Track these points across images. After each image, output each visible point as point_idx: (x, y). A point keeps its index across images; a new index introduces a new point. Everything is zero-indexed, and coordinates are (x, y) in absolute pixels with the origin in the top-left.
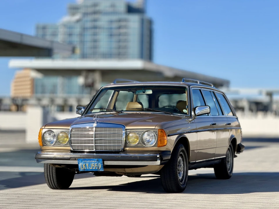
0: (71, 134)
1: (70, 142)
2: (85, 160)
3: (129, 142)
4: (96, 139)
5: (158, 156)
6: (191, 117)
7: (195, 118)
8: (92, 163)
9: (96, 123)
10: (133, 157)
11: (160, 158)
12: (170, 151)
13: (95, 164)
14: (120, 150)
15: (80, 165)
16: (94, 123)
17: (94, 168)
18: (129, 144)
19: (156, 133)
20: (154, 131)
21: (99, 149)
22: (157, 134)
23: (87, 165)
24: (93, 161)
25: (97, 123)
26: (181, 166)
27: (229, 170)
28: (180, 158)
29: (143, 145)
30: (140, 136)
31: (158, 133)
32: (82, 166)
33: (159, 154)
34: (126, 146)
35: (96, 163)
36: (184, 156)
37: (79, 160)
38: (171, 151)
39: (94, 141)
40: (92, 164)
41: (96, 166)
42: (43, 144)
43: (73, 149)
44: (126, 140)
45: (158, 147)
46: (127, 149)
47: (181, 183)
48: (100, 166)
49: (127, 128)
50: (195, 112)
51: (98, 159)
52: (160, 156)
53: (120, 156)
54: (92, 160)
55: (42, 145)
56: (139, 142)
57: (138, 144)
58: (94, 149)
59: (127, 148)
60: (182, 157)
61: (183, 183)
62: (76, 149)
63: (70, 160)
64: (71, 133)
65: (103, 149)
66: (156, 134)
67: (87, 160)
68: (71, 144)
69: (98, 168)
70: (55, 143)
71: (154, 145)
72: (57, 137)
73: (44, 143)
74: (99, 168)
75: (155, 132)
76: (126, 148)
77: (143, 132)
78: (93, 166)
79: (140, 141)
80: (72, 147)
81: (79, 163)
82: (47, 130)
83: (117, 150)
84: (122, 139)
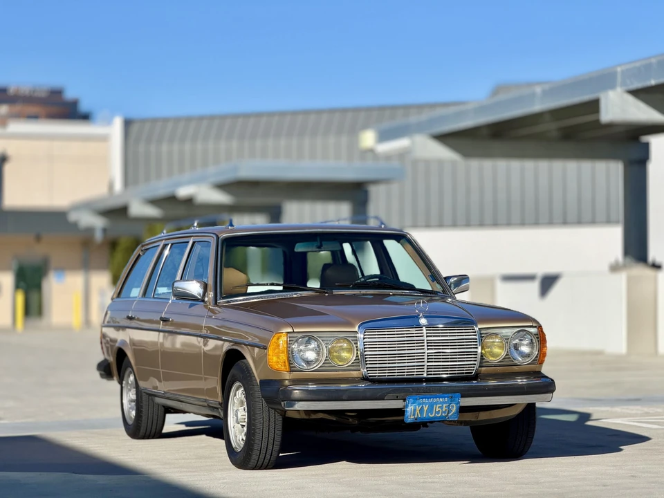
0: (364, 342)
1: (362, 360)
4: (429, 351)
8: (436, 403)
10: (515, 386)
13: (444, 405)
14: (471, 373)
15: (410, 409)
17: (440, 415)
18: (487, 360)
19: (535, 335)
23: (425, 409)
24: (441, 400)
25: (427, 316)
29: (513, 361)
30: (507, 342)
31: (540, 334)
32: (415, 410)
34: (482, 363)
35: (445, 403)
37: (410, 399)
39: (426, 357)
40: (438, 406)
41: (444, 410)
42: (290, 367)
43: (370, 376)
45: (539, 364)
48: (453, 410)
49: (480, 326)
51: (453, 395)
54: (439, 398)
55: (288, 370)
56: (506, 355)
57: (504, 358)
58: (425, 373)
59: (483, 368)
62: (377, 374)
63: (384, 399)
64: (366, 340)
66: (537, 336)
67: (428, 398)
68: (367, 364)
69: (448, 414)
70: (324, 363)
71: (533, 360)
72: (329, 350)
73: (294, 365)
74: (450, 415)
76: (480, 369)
77: (512, 334)
78: (437, 410)
79: (508, 352)
80: (368, 371)
81: (406, 406)
82: (301, 335)
83: (466, 373)
84: (475, 350)
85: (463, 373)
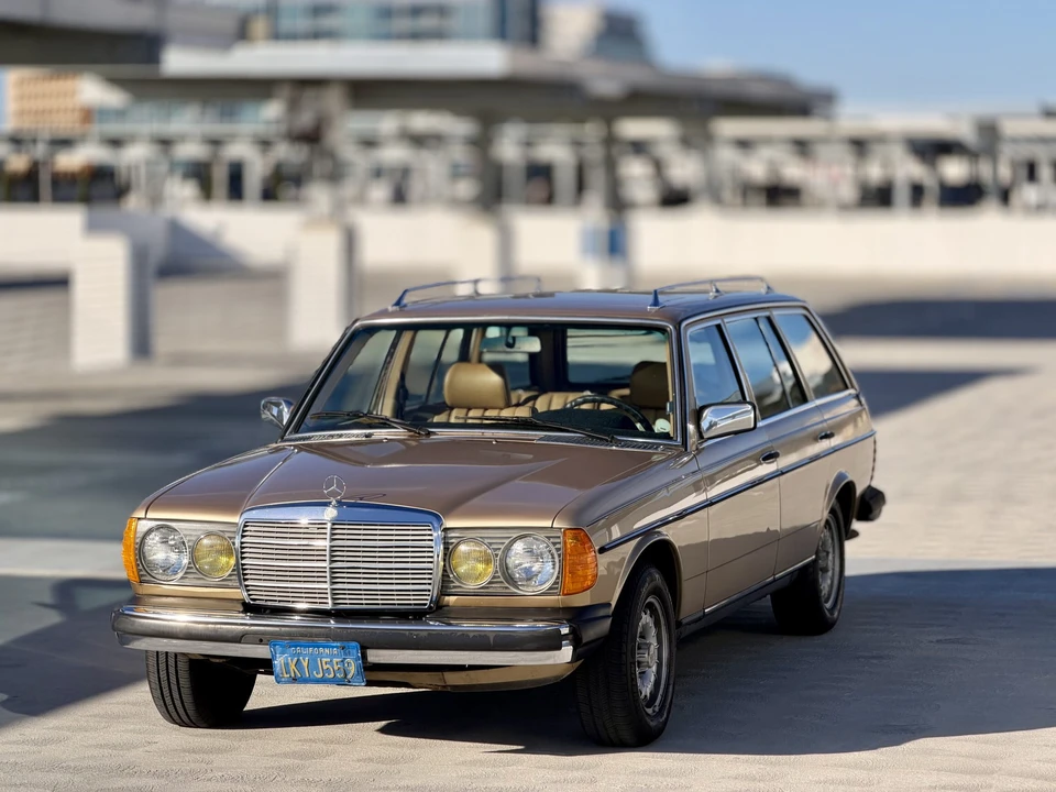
0: (242, 543)
1: (241, 572)
2: (296, 647)
3: (458, 578)
4: (334, 565)
5: (565, 631)
6: (686, 450)
7: (699, 451)
8: (321, 655)
9: (334, 506)
10: (471, 635)
11: (571, 636)
12: (610, 605)
13: (335, 660)
14: (425, 604)
15: (278, 662)
16: (326, 504)
17: (332, 675)
18: (457, 584)
19: (554, 544)
20: (549, 538)
21: (347, 603)
22: (558, 550)
23: (305, 664)
24: (327, 651)
25: (340, 504)
26: (649, 649)
27: (827, 602)
28: (646, 619)
29: (507, 588)
30: (497, 555)
31: (565, 543)
32: (287, 665)
33: (568, 621)
34: (445, 589)
35: (335, 656)
36: (658, 608)
37: (275, 645)
38: (613, 604)
39: (328, 574)
40: (324, 660)
41: (336, 668)
42: (141, 576)
43: (252, 599)
44: (445, 570)
45: (564, 595)
46: (452, 599)
47: (650, 711)
48: (352, 670)
49: (449, 524)
50: (698, 426)
51: (345, 644)
52: (573, 631)
53: (425, 634)
54: (324, 647)
55: (137, 579)
56: (494, 577)
57: (490, 583)
58: (330, 601)
60: (654, 613)
61: (657, 709)
62: (262, 598)
63: (240, 642)
64: (244, 540)
65: (364, 603)
66: (558, 546)
67: (305, 647)
68: (246, 580)
69: (346, 675)
70: (186, 573)
71: (550, 589)
72: (192, 553)
73: (143, 573)
74: (349, 676)
75: (552, 540)
76: (447, 598)
77: (507, 541)
78: (325, 668)
79: (497, 572)
80: (248, 590)
81: (274, 657)
82: (154, 524)
83: (415, 604)
84: (430, 565)
85: (410, 604)
